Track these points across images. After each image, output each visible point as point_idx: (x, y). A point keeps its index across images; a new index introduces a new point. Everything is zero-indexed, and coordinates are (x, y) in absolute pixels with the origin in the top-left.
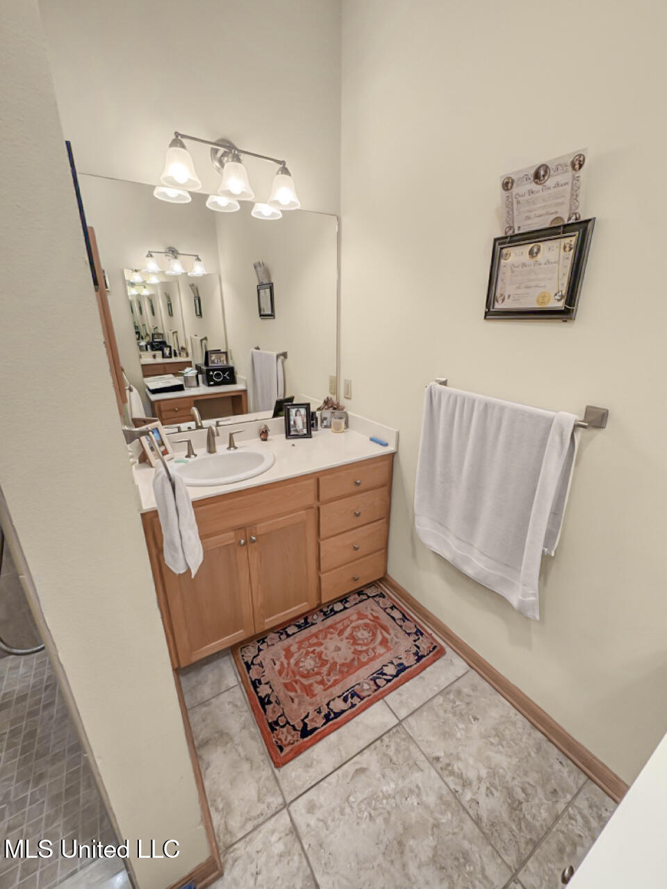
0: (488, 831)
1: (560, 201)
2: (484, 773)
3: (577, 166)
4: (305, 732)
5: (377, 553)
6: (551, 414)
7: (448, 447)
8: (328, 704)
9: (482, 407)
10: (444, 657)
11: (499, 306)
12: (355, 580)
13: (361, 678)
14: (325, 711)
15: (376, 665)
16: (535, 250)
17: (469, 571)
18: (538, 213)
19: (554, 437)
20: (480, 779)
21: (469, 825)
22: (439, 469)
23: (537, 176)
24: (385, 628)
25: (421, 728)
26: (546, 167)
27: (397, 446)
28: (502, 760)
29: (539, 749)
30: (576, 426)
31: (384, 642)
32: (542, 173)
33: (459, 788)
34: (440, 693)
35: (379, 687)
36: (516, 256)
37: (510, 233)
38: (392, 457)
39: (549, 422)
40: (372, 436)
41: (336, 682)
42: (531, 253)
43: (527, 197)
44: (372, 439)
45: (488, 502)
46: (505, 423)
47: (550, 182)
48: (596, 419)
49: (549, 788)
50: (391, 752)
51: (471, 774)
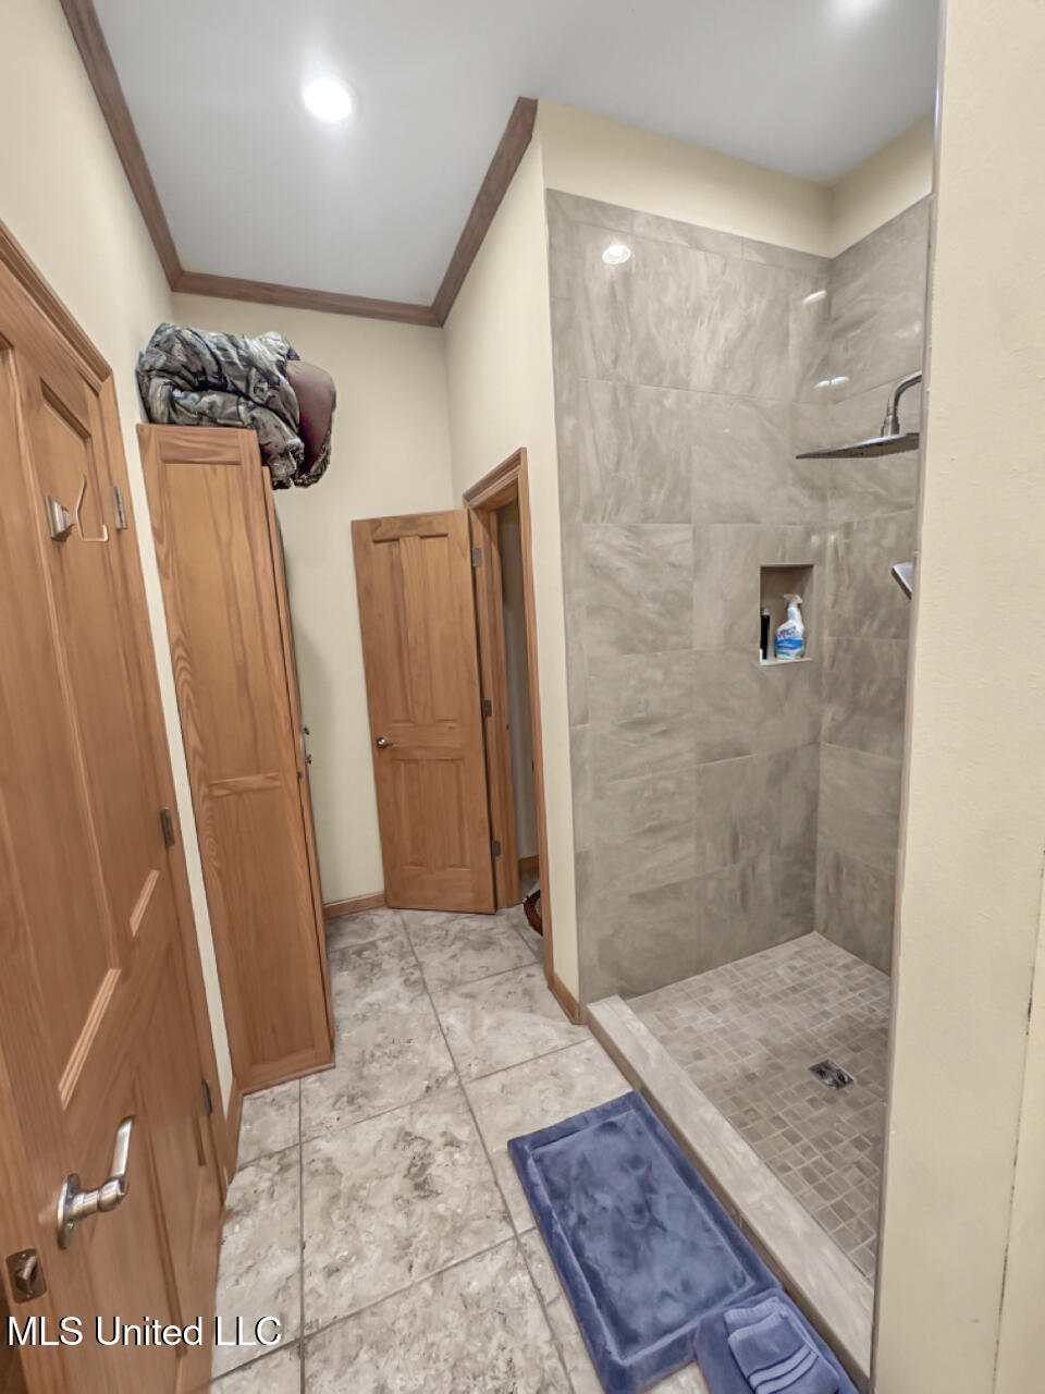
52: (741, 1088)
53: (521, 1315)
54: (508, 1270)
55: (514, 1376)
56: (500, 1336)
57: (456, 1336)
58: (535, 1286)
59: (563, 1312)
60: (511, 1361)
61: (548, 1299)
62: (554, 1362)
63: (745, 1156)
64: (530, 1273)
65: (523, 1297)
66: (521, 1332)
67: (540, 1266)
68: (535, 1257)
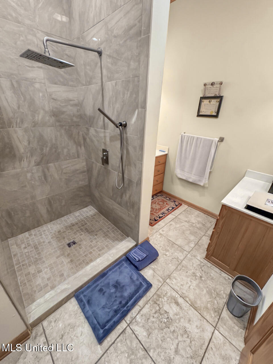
0: (200, 229)
1: (216, 91)
2: (196, 221)
3: (221, 84)
4: (155, 220)
5: (161, 184)
6: (213, 139)
7: (186, 150)
8: (159, 216)
9: (196, 138)
10: (182, 205)
11: (201, 114)
12: (156, 190)
13: (164, 210)
14: (159, 217)
15: (167, 208)
16: (210, 101)
17: (191, 180)
18: (211, 92)
19: (214, 144)
20: (196, 222)
21: (196, 229)
22: (183, 155)
23: (212, 84)
24: (166, 201)
25: (182, 217)
26: (214, 83)
27: (168, 152)
28: (199, 219)
29: (206, 217)
30: (218, 141)
31: (167, 204)
32: (213, 84)
33: (192, 224)
34: (183, 211)
35: (169, 212)
36: (206, 102)
37: (204, 96)
38: (166, 155)
39: (213, 141)
40: (160, 150)
41: (158, 212)
42: (209, 101)
43: (209, 89)
44: (160, 151)
45: (197, 162)
46: (202, 142)
47: (215, 86)
48: (222, 140)
49: (210, 222)
50: (176, 221)
51: (194, 222)
52: (76, 263)
53: (146, 314)
54: (138, 323)
55: (157, 311)
56: (152, 319)
57: (157, 333)
58: (138, 313)
59: (141, 303)
60: (155, 313)
61: (140, 308)
62: (150, 301)
63: (101, 260)
64: (136, 316)
65: (142, 316)
66: (149, 313)
67: (133, 313)
68: (132, 316)
